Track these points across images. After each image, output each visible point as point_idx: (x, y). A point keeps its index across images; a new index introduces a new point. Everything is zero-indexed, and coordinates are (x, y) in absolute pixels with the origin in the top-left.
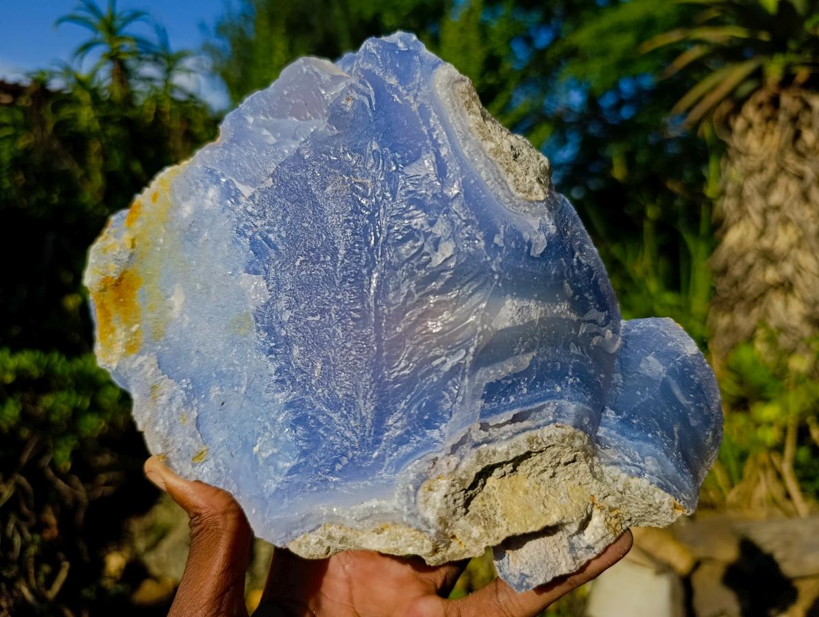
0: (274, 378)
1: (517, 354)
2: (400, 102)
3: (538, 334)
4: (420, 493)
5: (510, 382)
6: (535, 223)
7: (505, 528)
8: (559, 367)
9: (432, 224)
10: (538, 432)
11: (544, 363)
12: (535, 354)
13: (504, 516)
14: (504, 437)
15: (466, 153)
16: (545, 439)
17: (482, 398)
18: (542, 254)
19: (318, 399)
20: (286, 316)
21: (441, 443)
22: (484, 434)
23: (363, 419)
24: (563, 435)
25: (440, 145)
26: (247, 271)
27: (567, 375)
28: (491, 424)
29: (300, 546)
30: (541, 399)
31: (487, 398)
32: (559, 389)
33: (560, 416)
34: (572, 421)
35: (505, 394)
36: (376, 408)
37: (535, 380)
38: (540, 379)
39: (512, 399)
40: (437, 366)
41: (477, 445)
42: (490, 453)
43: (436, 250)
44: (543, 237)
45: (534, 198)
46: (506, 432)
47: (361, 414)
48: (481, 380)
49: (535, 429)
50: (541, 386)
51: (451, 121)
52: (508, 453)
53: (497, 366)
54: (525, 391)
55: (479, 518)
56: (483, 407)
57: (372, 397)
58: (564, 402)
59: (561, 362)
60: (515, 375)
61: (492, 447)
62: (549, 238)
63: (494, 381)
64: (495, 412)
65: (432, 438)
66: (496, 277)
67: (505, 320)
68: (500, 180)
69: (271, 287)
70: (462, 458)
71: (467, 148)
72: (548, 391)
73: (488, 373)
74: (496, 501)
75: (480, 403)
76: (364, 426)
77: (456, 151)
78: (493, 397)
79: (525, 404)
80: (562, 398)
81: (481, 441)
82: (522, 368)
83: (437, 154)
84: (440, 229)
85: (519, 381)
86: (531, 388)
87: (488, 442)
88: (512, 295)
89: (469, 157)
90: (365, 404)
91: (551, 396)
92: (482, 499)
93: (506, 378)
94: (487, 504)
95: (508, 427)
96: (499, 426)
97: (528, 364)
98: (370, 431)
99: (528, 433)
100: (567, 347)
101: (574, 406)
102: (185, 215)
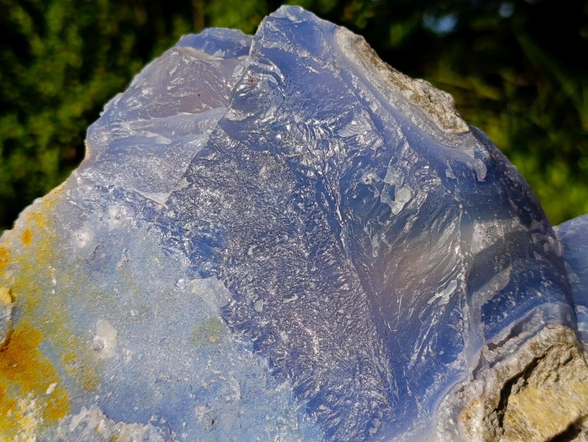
0: (270, 370)
1: (498, 272)
2: (317, 72)
3: (508, 249)
4: (461, 424)
5: (499, 300)
6: (470, 152)
7: (539, 435)
8: (533, 275)
9: (382, 175)
10: (536, 339)
11: (521, 274)
12: (511, 268)
13: (534, 424)
14: (512, 351)
15: (393, 105)
16: (544, 343)
17: (482, 321)
18: (486, 178)
20: (259, 307)
21: (463, 371)
22: (494, 353)
23: (383, 375)
24: (558, 335)
25: (369, 103)
27: (542, 280)
28: (496, 343)
30: (530, 308)
31: (486, 320)
32: (539, 294)
33: (549, 319)
34: (560, 320)
35: (499, 312)
36: (391, 361)
37: (519, 292)
38: (523, 290)
39: (506, 315)
40: (433, 304)
41: (492, 365)
42: (506, 369)
43: (393, 199)
44: (481, 163)
45: (460, 131)
46: (511, 346)
47: (379, 371)
48: (477, 304)
49: (532, 336)
50: (525, 295)
51: (369, 80)
52: (519, 365)
53: (485, 287)
54: (514, 303)
55: (515, 433)
56: (485, 329)
57: (384, 352)
58: (549, 305)
59: (533, 270)
60: (502, 292)
61: (504, 363)
62: (486, 162)
63: (487, 303)
64: (495, 331)
65: (454, 370)
66: (461, 206)
67: (478, 244)
68: (428, 122)
69: (229, 284)
70: (484, 379)
71: (391, 100)
72: (532, 298)
73: (480, 297)
74: (522, 414)
75: (482, 325)
76: (386, 381)
77: (384, 104)
78: (490, 318)
79: (518, 316)
80: (545, 301)
81: (494, 361)
82: (505, 284)
83: (370, 111)
84: (393, 178)
85: (506, 296)
86: (518, 300)
87: (500, 359)
88: (478, 220)
89: (396, 108)
90: (380, 360)
91: (537, 302)
92: (510, 416)
93: (495, 297)
94: (516, 419)
95: (512, 341)
96: (502, 343)
97: (509, 279)
98: (393, 384)
99: (529, 341)
100: (532, 256)
101: (557, 305)
102: (83, 244)
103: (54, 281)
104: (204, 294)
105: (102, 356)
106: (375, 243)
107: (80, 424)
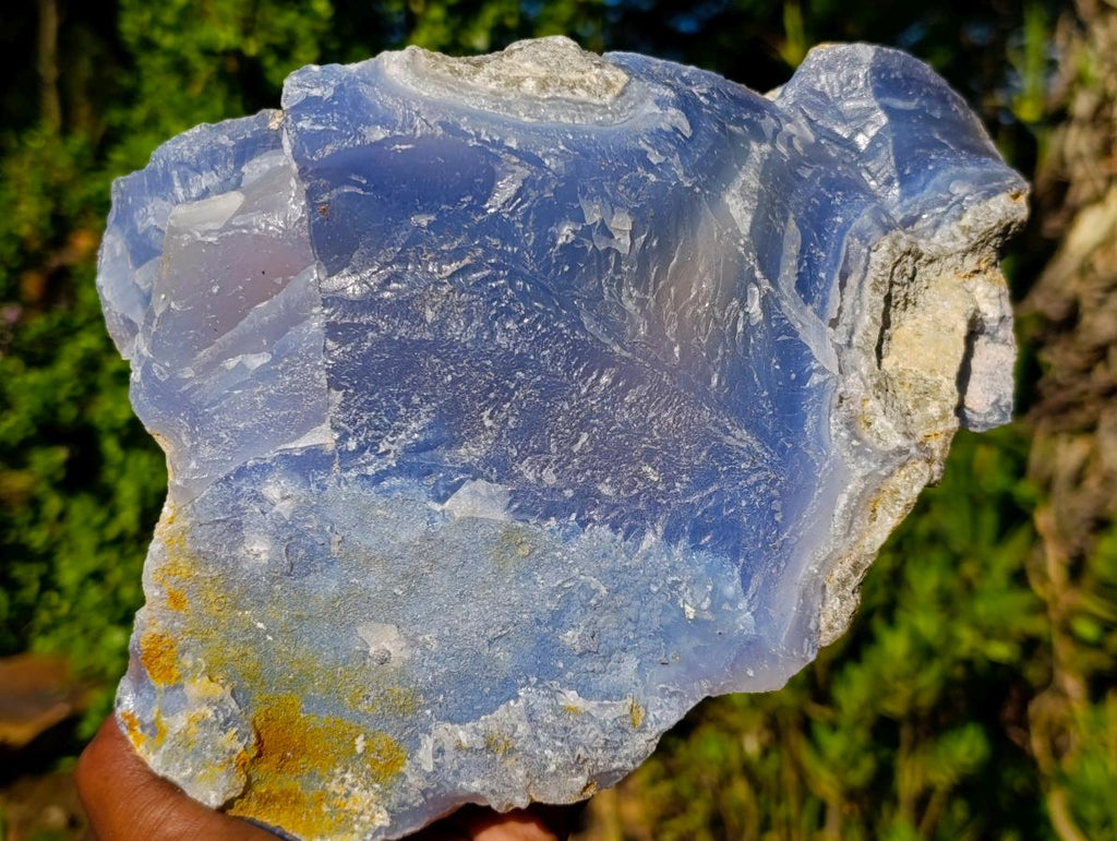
0: (620, 537)
1: (783, 232)
2: (410, 146)
3: (774, 195)
4: (867, 437)
5: (806, 264)
6: (650, 108)
7: (945, 380)
8: (817, 202)
9: (582, 220)
10: (871, 274)
11: (806, 213)
12: (792, 216)
13: (932, 371)
14: (858, 312)
15: (526, 119)
16: (882, 273)
17: (806, 304)
18: (692, 127)
19: (687, 493)
20: (550, 478)
21: (829, 379)
22: (842, 329)
23: (749, 450)
24: (889, 251)
25: (501, 142)
26: (441, 500)
27: (830, 200)
28: (835, 316)
29: (830, 628)
30: (839, 245)
31: (808, 300)
32: (839, 220)
33: (867, 241)
34: (879, 232)
35: (815, 278)
36: (747, 427)
37: (819, 236)
38: (820, 230)
39: (823, 275)
40: (745, 327)
41: (849, 344)
42: (865, 337)
43: (611, 236)
44: (673, 111)
45: (620, 86)
46: (853, 306)
47: (742, 449)
48: (789, 291)
49: (866, 275)
50: (827, 234)
51: (476, 107)
52: (875, 320)
53: (783, 264)
54: (822, 254)
55: (921, 399)
56: (815, 311)
57: (732, 424)
58: (856, 224)
59: (813, 196)
60: (802, 251)
61: (859, 332)
62: (677, 105)
63: (796, 279)
64: (824, 302)
65: (818, 385)
66: (698, 190)
67: (743, 217)
68: (580, 106)
69: (494, 477)
70: (854, 368)
71: (522, 114)
72: (835, 231)
73: (786, 278)
74: (911, 371)
75: (809, 309)
76: (758, 454)
77: (519, 127)
78: (811, 293)
79: (836, 265)
80: (850, 223)
81: (848, 338)
82: (799, 239)
83: (510, 150)
84: (593, 216)
85: (810, 253)
86: (823, 249)
87: (851, 333)
88: (724, 189)
89: (534, 120)
90: (734, 436)
91: (842, 232)
92: (902, 384)
93: (800, 264)
94: (910, 381)
95: (849, 300)
96: (840, 310)
97: (798, 230)
98: (767, 451)
99: (867, 284)
100: (800, 178)
101: (866, 217)
102: (264, 558)
103: (260, 625)
104: (474, 511)
105: (395, 663)
106: (630, 305)
107: (435, 757)
